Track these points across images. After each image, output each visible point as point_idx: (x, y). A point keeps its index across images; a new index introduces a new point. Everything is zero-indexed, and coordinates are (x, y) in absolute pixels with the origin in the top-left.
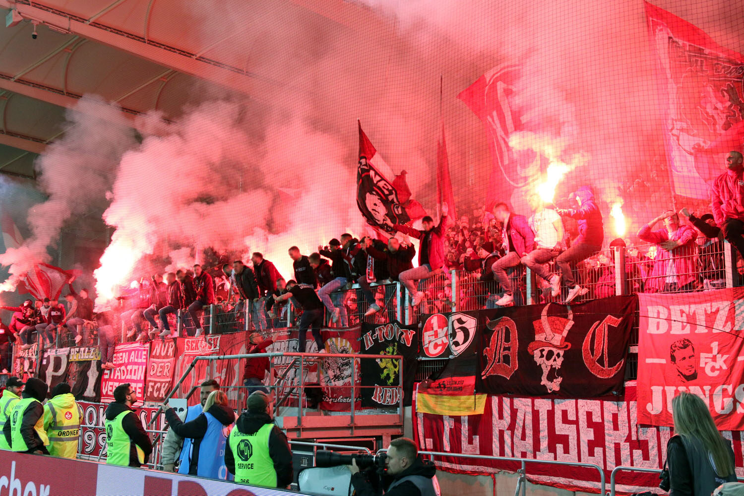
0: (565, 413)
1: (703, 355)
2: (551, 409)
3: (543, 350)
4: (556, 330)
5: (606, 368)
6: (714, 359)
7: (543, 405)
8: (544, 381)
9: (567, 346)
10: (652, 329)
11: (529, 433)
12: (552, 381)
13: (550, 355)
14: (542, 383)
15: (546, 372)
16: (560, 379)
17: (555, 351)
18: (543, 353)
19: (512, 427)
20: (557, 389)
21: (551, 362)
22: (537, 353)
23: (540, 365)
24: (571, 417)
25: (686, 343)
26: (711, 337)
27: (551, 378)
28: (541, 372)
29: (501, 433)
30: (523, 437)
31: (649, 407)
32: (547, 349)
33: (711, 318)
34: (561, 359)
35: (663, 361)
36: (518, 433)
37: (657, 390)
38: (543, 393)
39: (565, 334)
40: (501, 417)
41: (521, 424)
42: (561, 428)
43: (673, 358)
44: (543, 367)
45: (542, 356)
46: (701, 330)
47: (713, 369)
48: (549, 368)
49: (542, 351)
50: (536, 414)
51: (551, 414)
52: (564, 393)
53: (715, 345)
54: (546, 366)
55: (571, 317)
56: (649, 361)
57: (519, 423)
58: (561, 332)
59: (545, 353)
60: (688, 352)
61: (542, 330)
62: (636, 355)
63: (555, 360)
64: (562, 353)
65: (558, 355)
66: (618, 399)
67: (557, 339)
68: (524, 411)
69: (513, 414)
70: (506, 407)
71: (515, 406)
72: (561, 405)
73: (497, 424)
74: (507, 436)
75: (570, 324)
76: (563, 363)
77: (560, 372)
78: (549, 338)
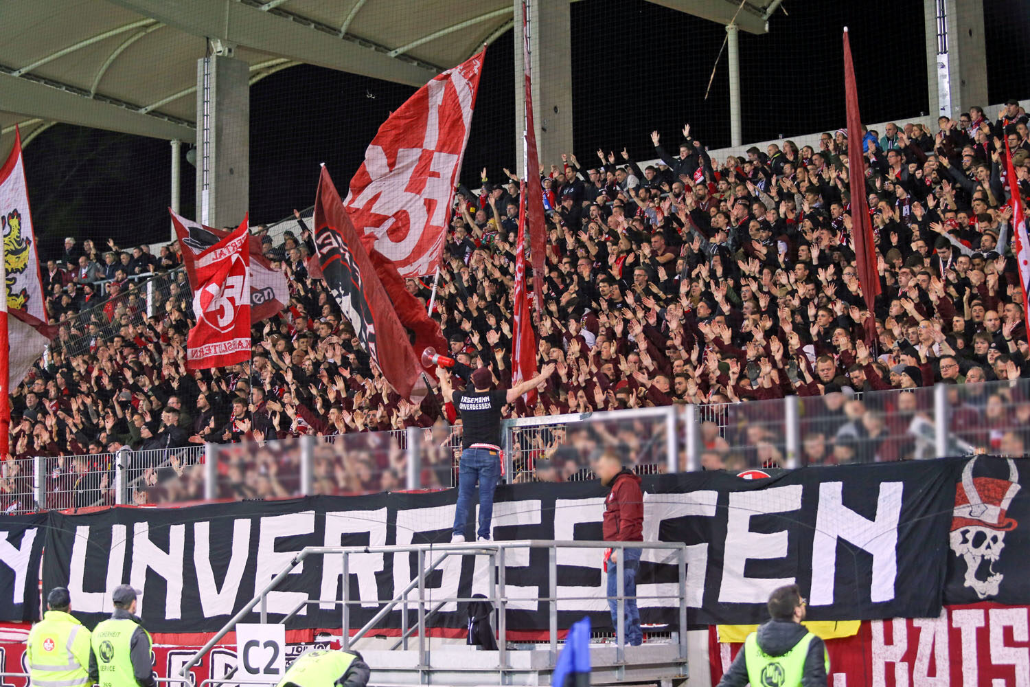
0: (1008, 632)
2: (982, 624)
3: (967, 531)
4: (990, 498)
7: (970, 620)
8: (970, 580)
9: (1009, 525)
11: (943, 665)
12: (985, 580)
13: (979, 539)
14: (967, 584)
15: (973, 566)
16: (999, 577)
17: (989, 533)
18: (968, 536)
19: (910, 657)
20: (994, 591)
21: (982, 549)
22: (955, 537)
23: (962, 556)
24: (1020, 635)
27: (982, 574)
28: (964, 567)
29: (890, 667)
30: (932, 672)
32: (973, 531)
34: (1000, 545)
36: (922, 665)
38: (970, 600)
39: (1005, 504)
40: (889, 640)
41: (928, 652)
42: (1000, 654)
44: (967, 558)
45: (965, 541)
48: (979, 560)
49: (964, 533)
50: (955, 636)
51: (983, 635)
52: (1004, 600)
54: (973, 556)
55: (1014, 475)
57: (924, 650)
58: (997, 501)
59: (970, 536)
61: (965, 500)
63: (989, 547)
64: (1001, 535)
65: (995, 539)
67: (992, 514)
68: (933, 630)
69: (914, 636)
70: (899, 625)
71: (917, 623)
72: (1000, 618)
73: (880, 653)
74: (901, 671)
75: (1014, 489)
76: (1003, 552)
77: (999, 566)
78: (977, 512)
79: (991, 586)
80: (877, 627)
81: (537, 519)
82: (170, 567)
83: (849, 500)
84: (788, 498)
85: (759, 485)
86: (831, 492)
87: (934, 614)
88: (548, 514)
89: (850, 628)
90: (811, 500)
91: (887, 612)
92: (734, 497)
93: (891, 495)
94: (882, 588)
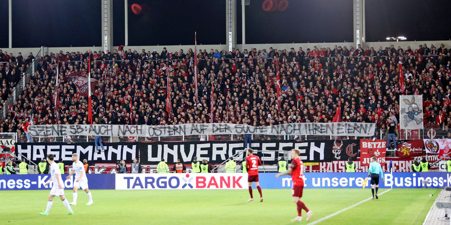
0: (342, 164)
1: (375, 152)
2: (338, 163)
4: (338, 146)
5: (352, 154)
6: (377, 153)
7: (335, 163)
8: (336, 157)
9: (341, 149)
10: (364, 147)
11: (331, 168)
13: (337, 151)
16: (340, 157)
17: (339, 150)
19: (326, 168)
21: (337, 153)
22: (333, 151)
24: (343, 164)
25: (371, 149)
26: (377, 149)
27: (338, 156)
28: (335, 155)
29: (323, 169)
31: (363, 162)
33: (377, 145)
34: (340, 152)
35: (366, 153)
36: (328, 169)
37: (365, 159)
38: (336, 160)
39: (341, 147)
40: (323, 165)
42: (340, 167)
43: (369, 153)
44: (335, 154)
46: (375, 147)
47: (377, 155)
50: (333, 165)
51: (338, 165)
52: (341, 160)
53: (378, 150)
54: (336, 154)
55: (342, 143)
56: (363, 153)
57: (328, 167)
59: (335, 151)
60: (372, 151)
61: (335, 146)
62: (360, 152)
64: (340, 151)
66: (355, 161)
67: (339, 148)
68: (330, 164)
69: (327, 165)
70: (324, 163)
71: (327, 163)
72: (340, 162)
73: (321, 167)
74: (325, 169)
75: (342, 145)
76: (341, 153)
77: (340, 155)
78: (336, 148)
79: (339, 158)
80: (321, 163)
81: (259, 146)
82: (174, 153)
83: (316, 145)
84: (306, 144)
85: (300, 142)
86: (313, 144)
87: (330, 162)
88: (261, 145)
89: (317, 164)
90: (309, 145)
91: (322, 161)
92: (296, 144)
93: (323, 145)
94: (322, 157)
